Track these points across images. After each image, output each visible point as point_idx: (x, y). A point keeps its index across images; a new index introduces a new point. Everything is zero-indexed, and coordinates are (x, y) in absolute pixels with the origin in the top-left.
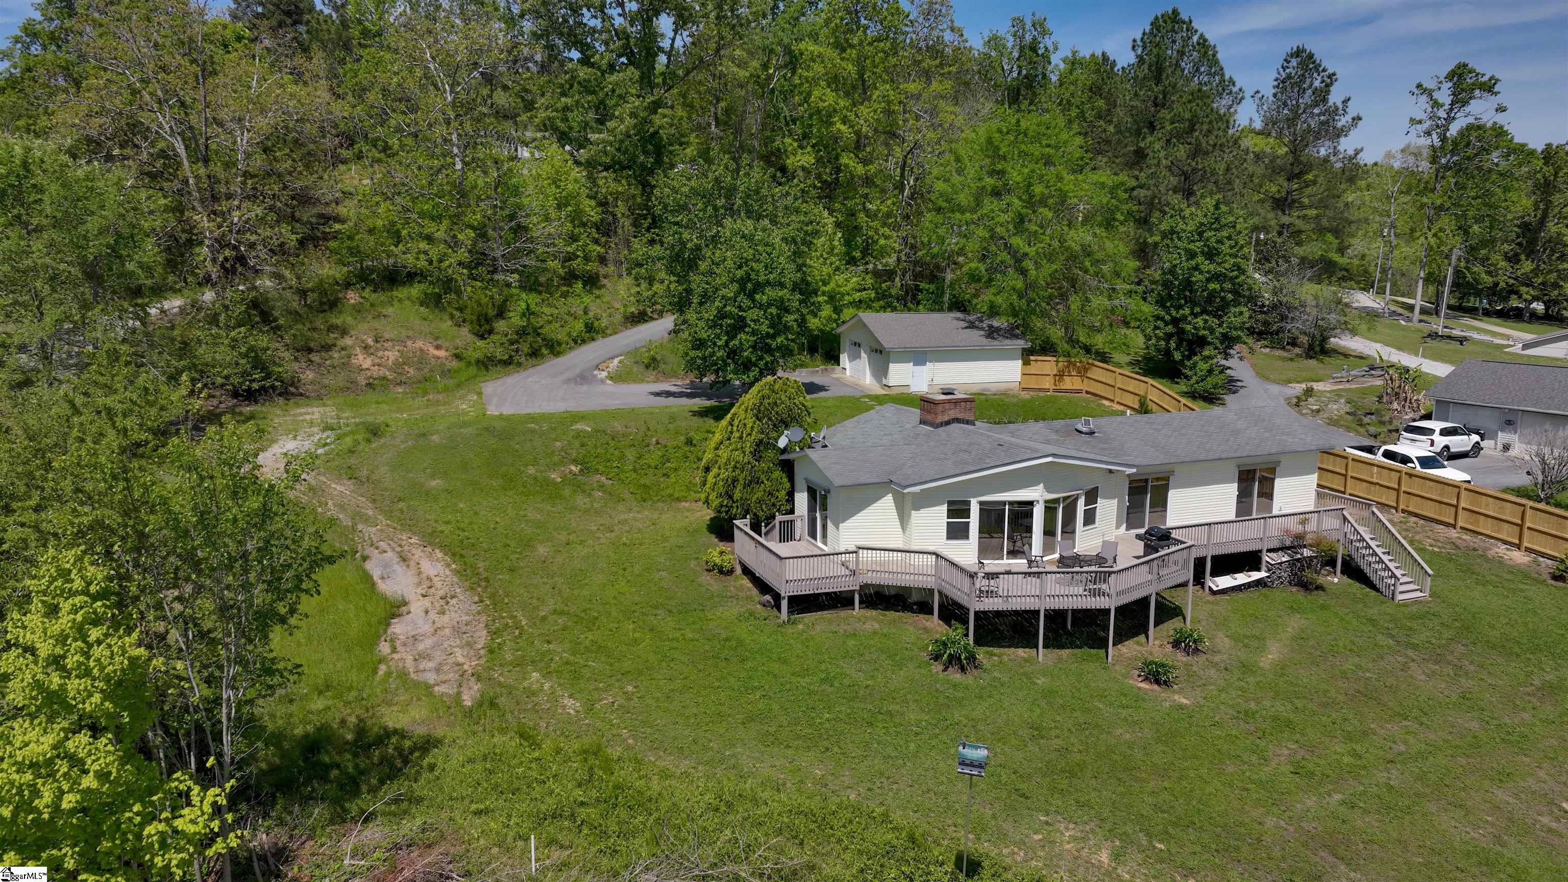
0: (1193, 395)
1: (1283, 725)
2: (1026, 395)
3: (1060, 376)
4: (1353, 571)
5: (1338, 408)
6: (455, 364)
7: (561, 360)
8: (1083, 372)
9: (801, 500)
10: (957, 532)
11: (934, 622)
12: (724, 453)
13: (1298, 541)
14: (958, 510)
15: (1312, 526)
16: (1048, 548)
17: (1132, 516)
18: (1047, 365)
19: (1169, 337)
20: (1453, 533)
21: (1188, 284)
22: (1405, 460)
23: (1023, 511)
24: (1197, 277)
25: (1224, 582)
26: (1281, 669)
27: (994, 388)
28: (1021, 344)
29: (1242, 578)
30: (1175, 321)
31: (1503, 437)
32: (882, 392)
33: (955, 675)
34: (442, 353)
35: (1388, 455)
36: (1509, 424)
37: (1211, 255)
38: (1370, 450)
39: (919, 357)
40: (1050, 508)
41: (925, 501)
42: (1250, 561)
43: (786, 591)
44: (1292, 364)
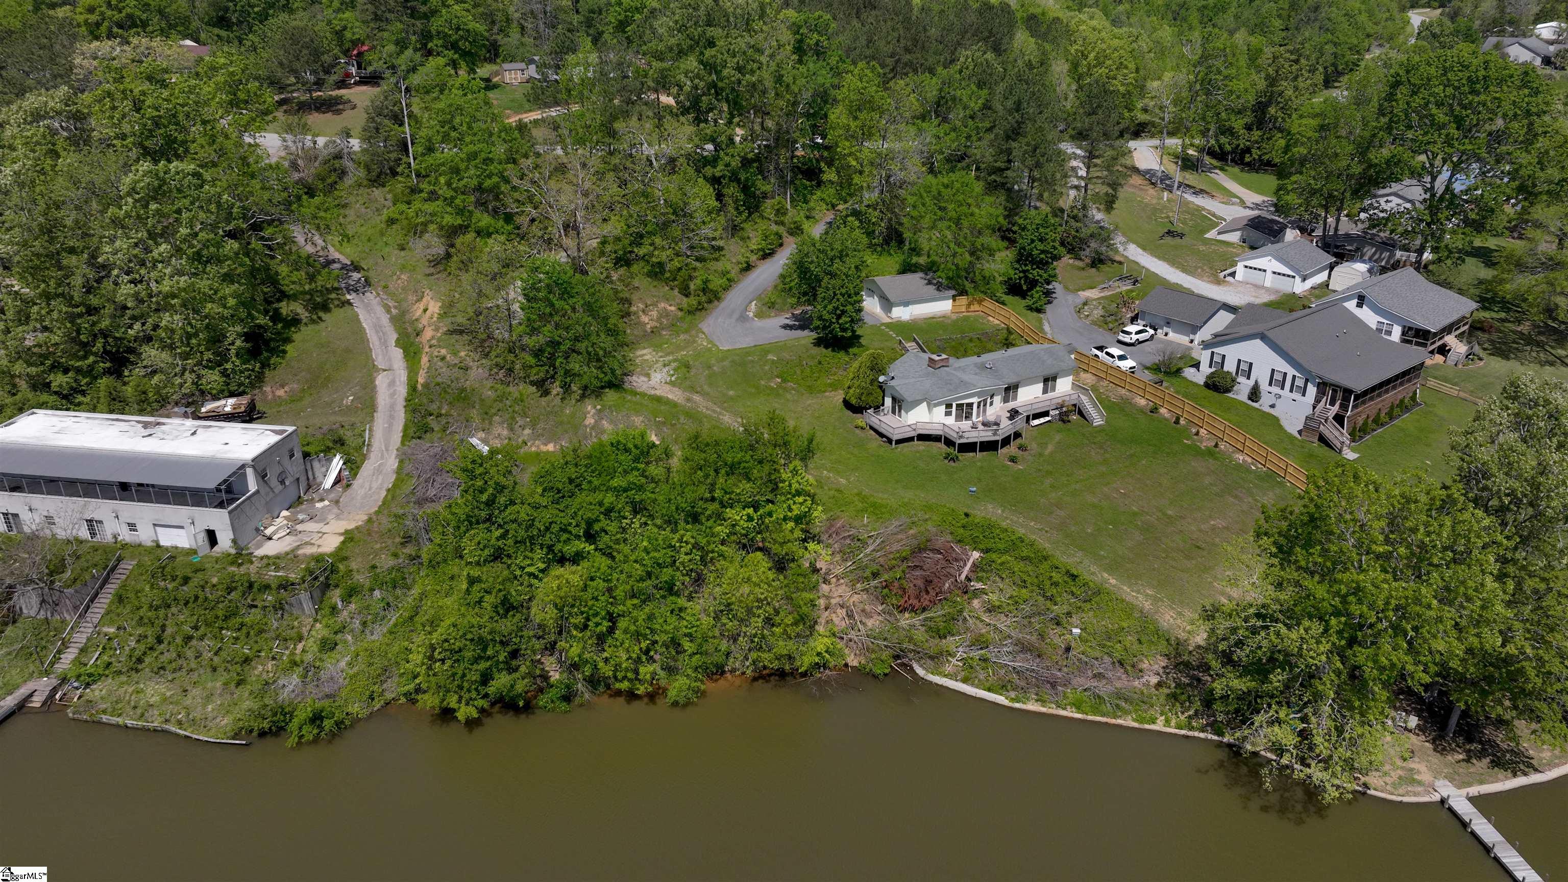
0: (1030, 308)
1: (1049, 473)
2: (954, 317)
3: (969, 305)
4: (1081, 413)
5: (1098, 313)
6: (680, 314)
7: (723, 305)
8: (980, 302)
9: (888, 401)
10: (948, 414)
11: (942, 445)
13: (1062, 407)
14: (949, 406)
15: (1067, 398)
16: (978, 415)
17: (1006, 400)
18: (963, 300)
19: (1020, 278)
20: (1124, 391)
21: (1031, 255)
22: (1113, 356)
23: (970, 405)
24: (1035, 252)
25: (1036, 422)
26: (1051, 453)
27: (939, 314)
28: (953, 292)
29: (1042, 420)
30: (1024, 272)
32: (889, 321)
33: (952, 463)
34: (673, 308)
35: (1107, 354)
37: (1041, 240)
38: (1100, 348)
39: (906, 304)
40: (979, 403)
41: (936, 405)
42: (1046, 414)
43: (895, 438)
44: (1084, 274)
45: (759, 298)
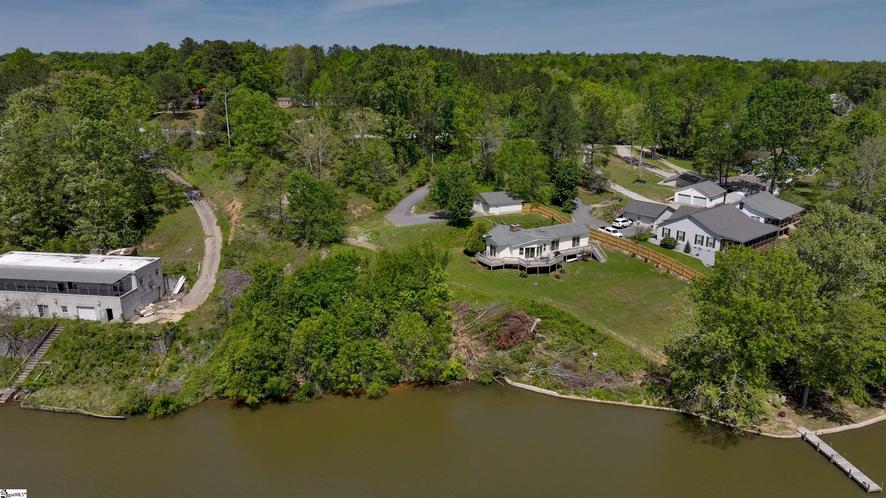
0: (564, 211)
1: (577, 283)
2: (523, 214)
3: (532, 208)
4: (594, 257)
5: (601, 214)
6: (373, 211)
7: (397, 207)
8: (537, 207)
9: (488, 248)
10: (521, 253)
11: (518, 271)
12: (471, 239)
13: (583, 252)
14: (521, 249)
15: (586, 249)
16: (538, 255)
17: (552, 249)
18: (528, 206)
19: (558, 195)
20: (616, 248)
21: (563, 182)
22: (610, 231)
23: (533, 249)
24: (566, 180)
25: (570, 260)
26: (578, 275)
27: (515, 212)
28: (522, 201)
29: (573, 260)
30: (560, 191)
31: (638, 221)
32: (488, 215)
33: (524, 279)
34: (370, 208)
35: (607, 230)
36: (639, 218)
37: (569, 174)
38: (603, 228)
39: (497, 206)
40: (538, 248)
41: (515, 248)
42: (574, 256)
43: (492, 266)
44: (592, 197)
45: (417, 204)
